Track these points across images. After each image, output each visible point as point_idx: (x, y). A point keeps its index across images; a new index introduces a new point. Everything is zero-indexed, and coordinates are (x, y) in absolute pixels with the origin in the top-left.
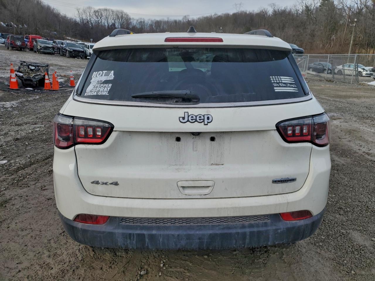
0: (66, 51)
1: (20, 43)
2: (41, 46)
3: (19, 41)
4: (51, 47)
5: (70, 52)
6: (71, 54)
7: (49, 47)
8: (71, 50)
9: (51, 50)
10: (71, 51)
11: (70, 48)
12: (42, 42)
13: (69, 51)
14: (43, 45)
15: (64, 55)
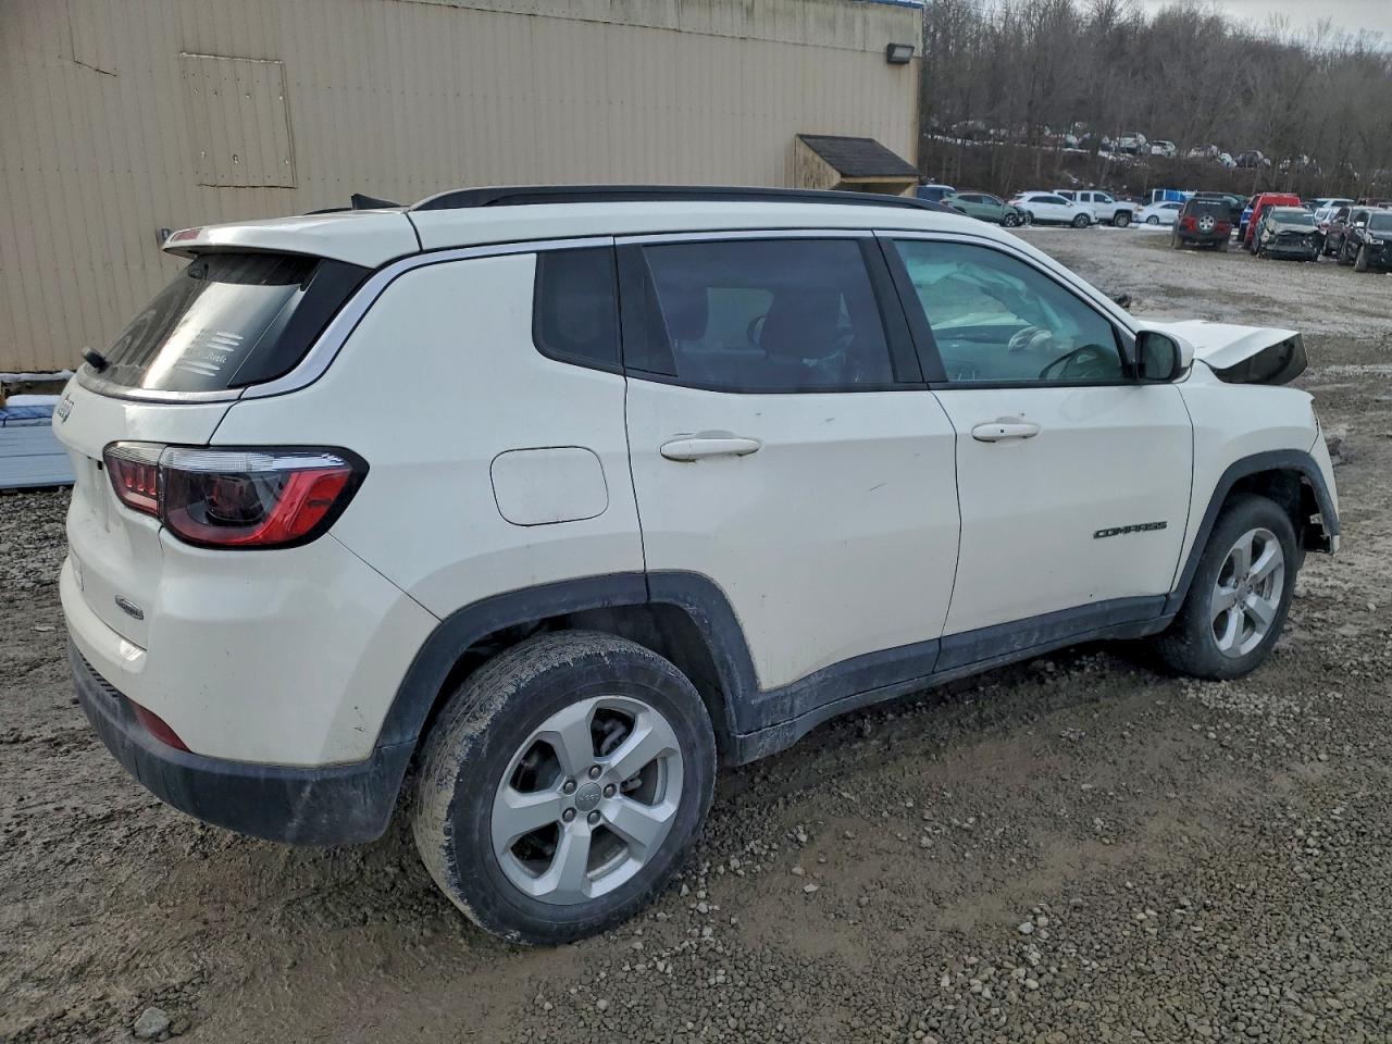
0: (1360, 245)
1: (1211, 225)
2: (1272, 233)
3: (1211, 218)
4: (1310, 235)
5: (1373, 249)
6: (1374, 256)
7: (1303, 234)
8: (1378, 242)
9: (1308, 246)
10: (1379, 245)
11: (1376, 233)
12: (1284, 216)
13: (1368, 245)
14: (1281, 228)
15: (1348, 263)
